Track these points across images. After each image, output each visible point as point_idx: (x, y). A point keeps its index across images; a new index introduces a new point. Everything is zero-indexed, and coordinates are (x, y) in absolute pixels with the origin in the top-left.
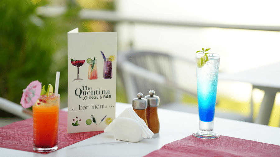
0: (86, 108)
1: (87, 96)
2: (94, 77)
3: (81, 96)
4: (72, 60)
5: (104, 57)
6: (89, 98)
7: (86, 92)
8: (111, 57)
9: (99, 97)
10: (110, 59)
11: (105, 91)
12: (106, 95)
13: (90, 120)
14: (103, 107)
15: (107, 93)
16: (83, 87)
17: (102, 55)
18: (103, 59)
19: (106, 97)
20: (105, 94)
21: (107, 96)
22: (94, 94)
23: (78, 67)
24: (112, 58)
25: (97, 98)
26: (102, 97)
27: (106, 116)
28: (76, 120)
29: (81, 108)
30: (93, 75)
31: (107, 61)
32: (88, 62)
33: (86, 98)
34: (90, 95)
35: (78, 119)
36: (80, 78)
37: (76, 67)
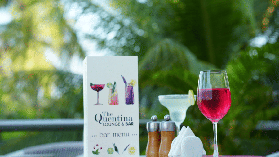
0: (107, 135)
1: (108, 122)
2: (114, 102)
3: (101, 122)
4: (91, 84)
5: (125, 82)
6: (110, 125)
7: (106, 118)
8: (132, 81)
9: (121, 124)
10: (131, 83)
11: (127, 118)
12: (128, 122)
13: (112, 148)
14: (126, 134)
15: (129, 120)
16: (103, 113)
17: (123, 80)
18: (124, 84)
19: (128, 124)
20: (127, 120)
21: (130, 123)
22: (116, 121)
23: (98, 91)
24: (133, 83)
25: (119, 124)
26: (124, 124)
27: (129, 145)
28: (97, 148)
29: (101, 135)
30: (114, 100)
31: (128, 85)
32: (108, 86)
33: (107, 124)
34: (111, 121)
35: (99, 147)
36: (100, 102)
37: (96, 92)
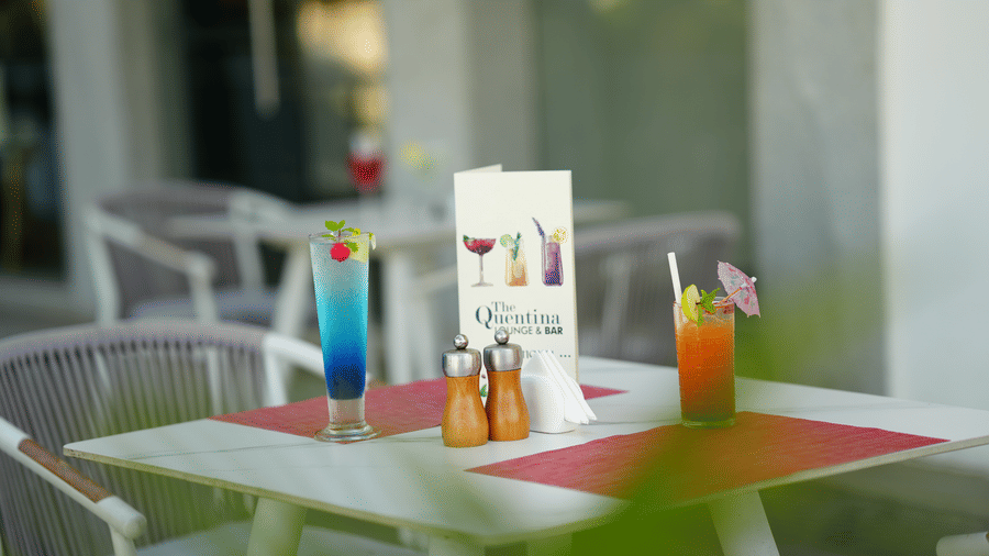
2: (519, 281)
3: (489, 324)
4: (466, 238)
5: (542, 233)
7: (501, 316)
8: (558, 231)
9: (534, 330)
11: (548, 317)
12: (551, 326)
15: (553, 322)
16: (494, 304)
17: (536, 227)
18: (541, 237)
19: (550, 330)
20: (548, 323)
21: (554, 328)
23: (481, 254)
24: (560, 235)
25: (529, 331)
26: (543, 330)
30: (518, 276)
31: (548, 241)
32: (503, 243)
36: (485, 281)
37: (476, 255)
